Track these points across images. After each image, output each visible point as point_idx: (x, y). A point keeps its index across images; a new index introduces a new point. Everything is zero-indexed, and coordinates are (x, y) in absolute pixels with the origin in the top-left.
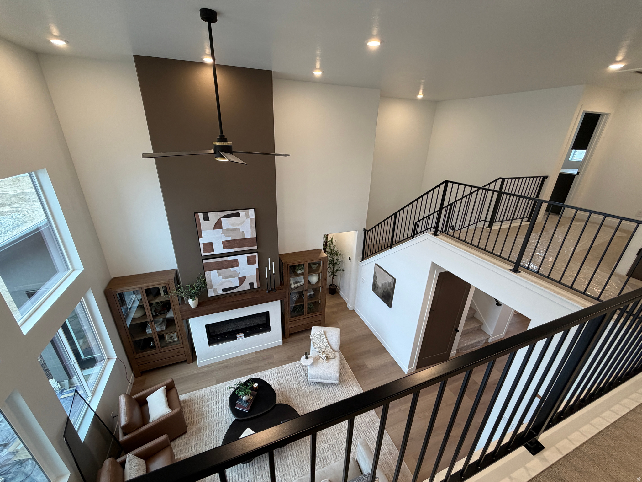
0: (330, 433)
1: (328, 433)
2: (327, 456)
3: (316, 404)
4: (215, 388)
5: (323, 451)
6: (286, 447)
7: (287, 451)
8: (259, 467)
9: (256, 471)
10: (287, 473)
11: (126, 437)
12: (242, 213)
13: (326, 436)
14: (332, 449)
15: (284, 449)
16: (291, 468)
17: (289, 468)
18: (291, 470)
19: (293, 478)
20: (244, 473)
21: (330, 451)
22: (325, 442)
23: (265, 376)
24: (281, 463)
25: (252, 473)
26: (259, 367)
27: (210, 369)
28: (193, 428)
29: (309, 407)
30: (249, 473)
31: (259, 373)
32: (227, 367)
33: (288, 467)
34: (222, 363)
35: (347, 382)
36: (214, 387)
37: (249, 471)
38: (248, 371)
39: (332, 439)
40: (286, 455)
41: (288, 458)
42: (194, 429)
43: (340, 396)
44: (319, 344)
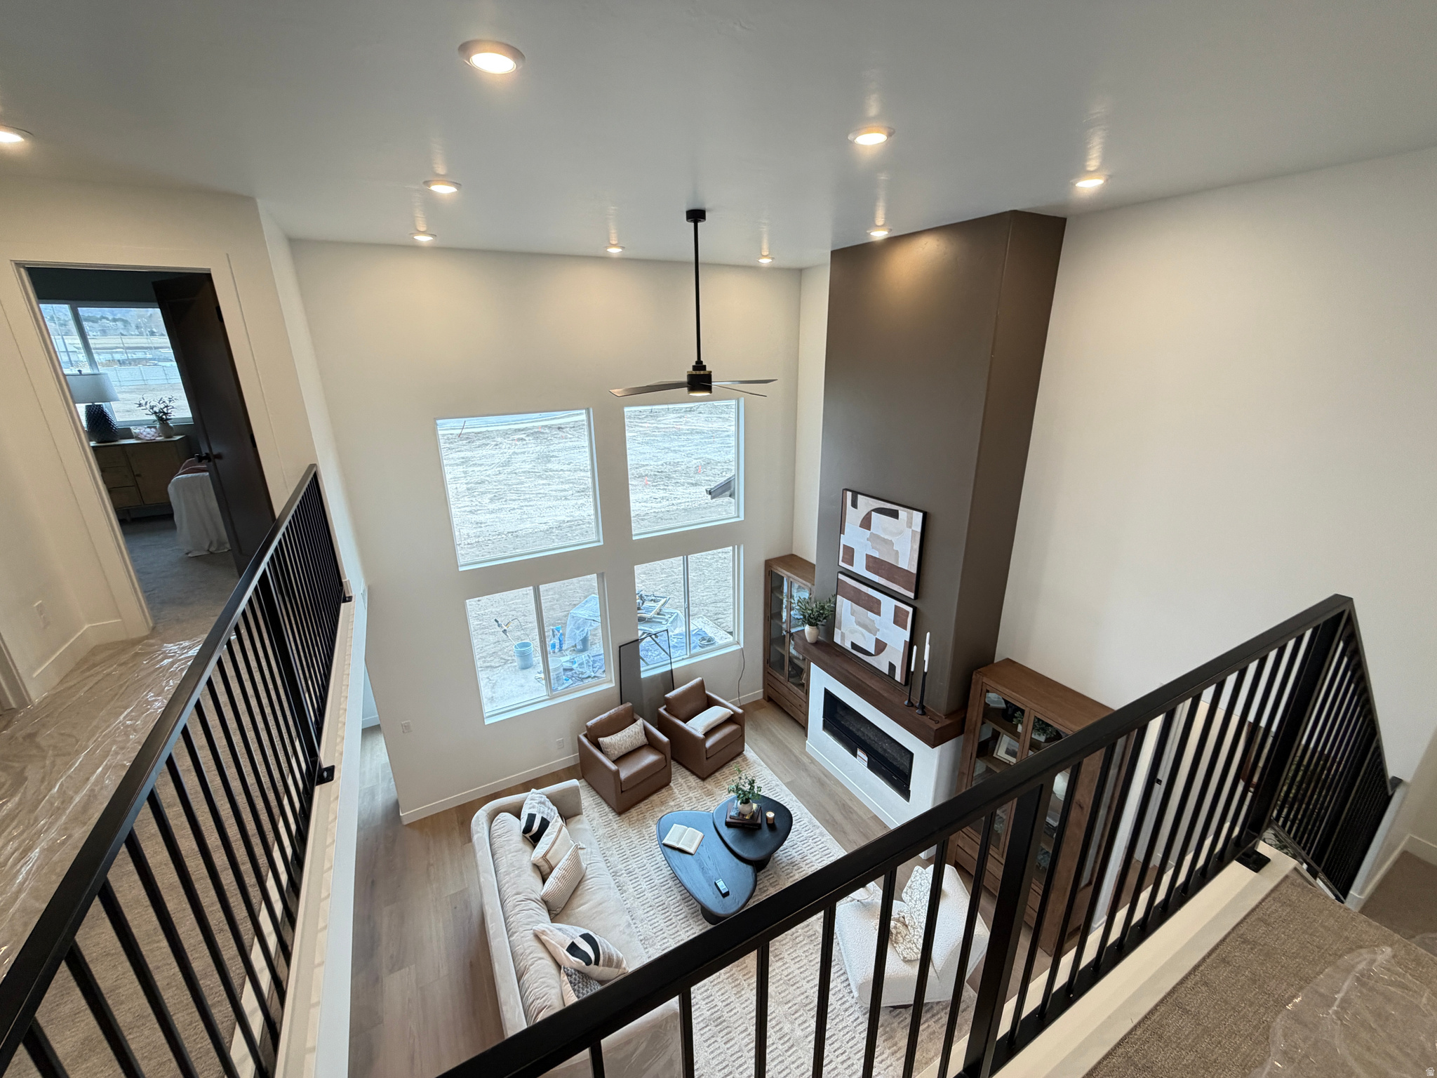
0: (744, 1008)
1: (744, 1005)
2: (699, 1008)
3: (801, 967)
4: (777, 785)
5: (708, 997)
6: (704, 923)
7: (699, 925)
8: (670, 888)
9: (664, 885)
10: (665, 935)
11: (664, 712)
12: (903, 513)
13: (737, 1000)
14: (712, 1017)
15: (701, 919)
16: (673, 939)
17: (673, 937)
18: (670, 940)
19: (659, 947)
20: (661, 870)
21: (709, 1013)
22: (724, 999)
23: (828, 849)
24: (679, 920)
25: (662, 880)
26: (845, 833)
27: (808, 764)
28: (710, 785)
29: (789, 952)
30: (661, 877)
31: (829, 837)
32: (822, 784)
33: (674, 934)
34: (826, 776)
35: (889, 1048)
36: (779, 782)
37: (663, 875)
38: (828, 817)
39: (732, 1016)
40: (692, 926)
41: (687, 931)
42: (709, 787)
43: (841, 1027)
44: (916, 901)
